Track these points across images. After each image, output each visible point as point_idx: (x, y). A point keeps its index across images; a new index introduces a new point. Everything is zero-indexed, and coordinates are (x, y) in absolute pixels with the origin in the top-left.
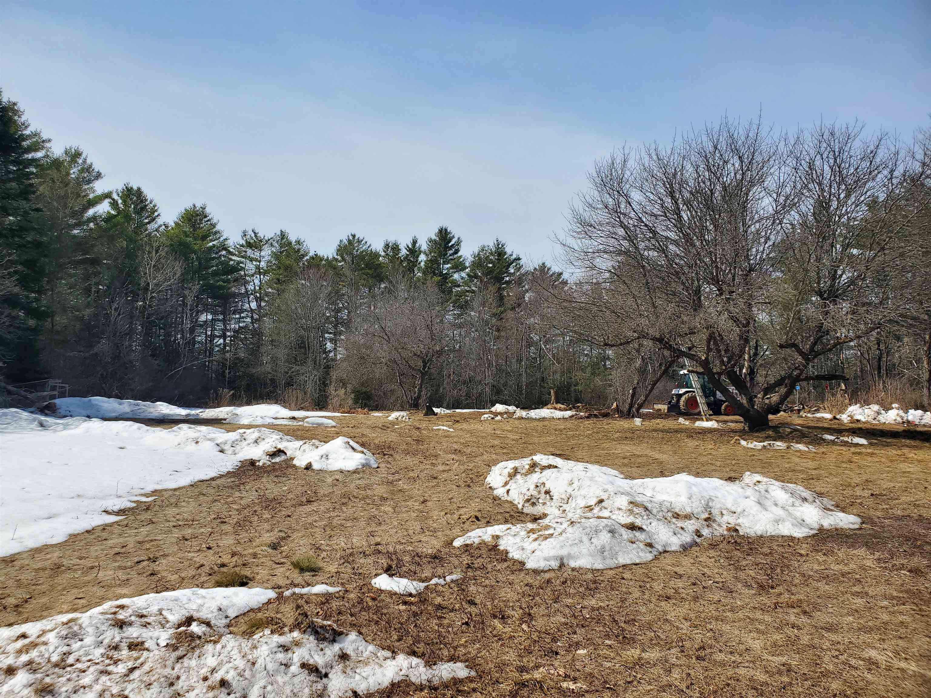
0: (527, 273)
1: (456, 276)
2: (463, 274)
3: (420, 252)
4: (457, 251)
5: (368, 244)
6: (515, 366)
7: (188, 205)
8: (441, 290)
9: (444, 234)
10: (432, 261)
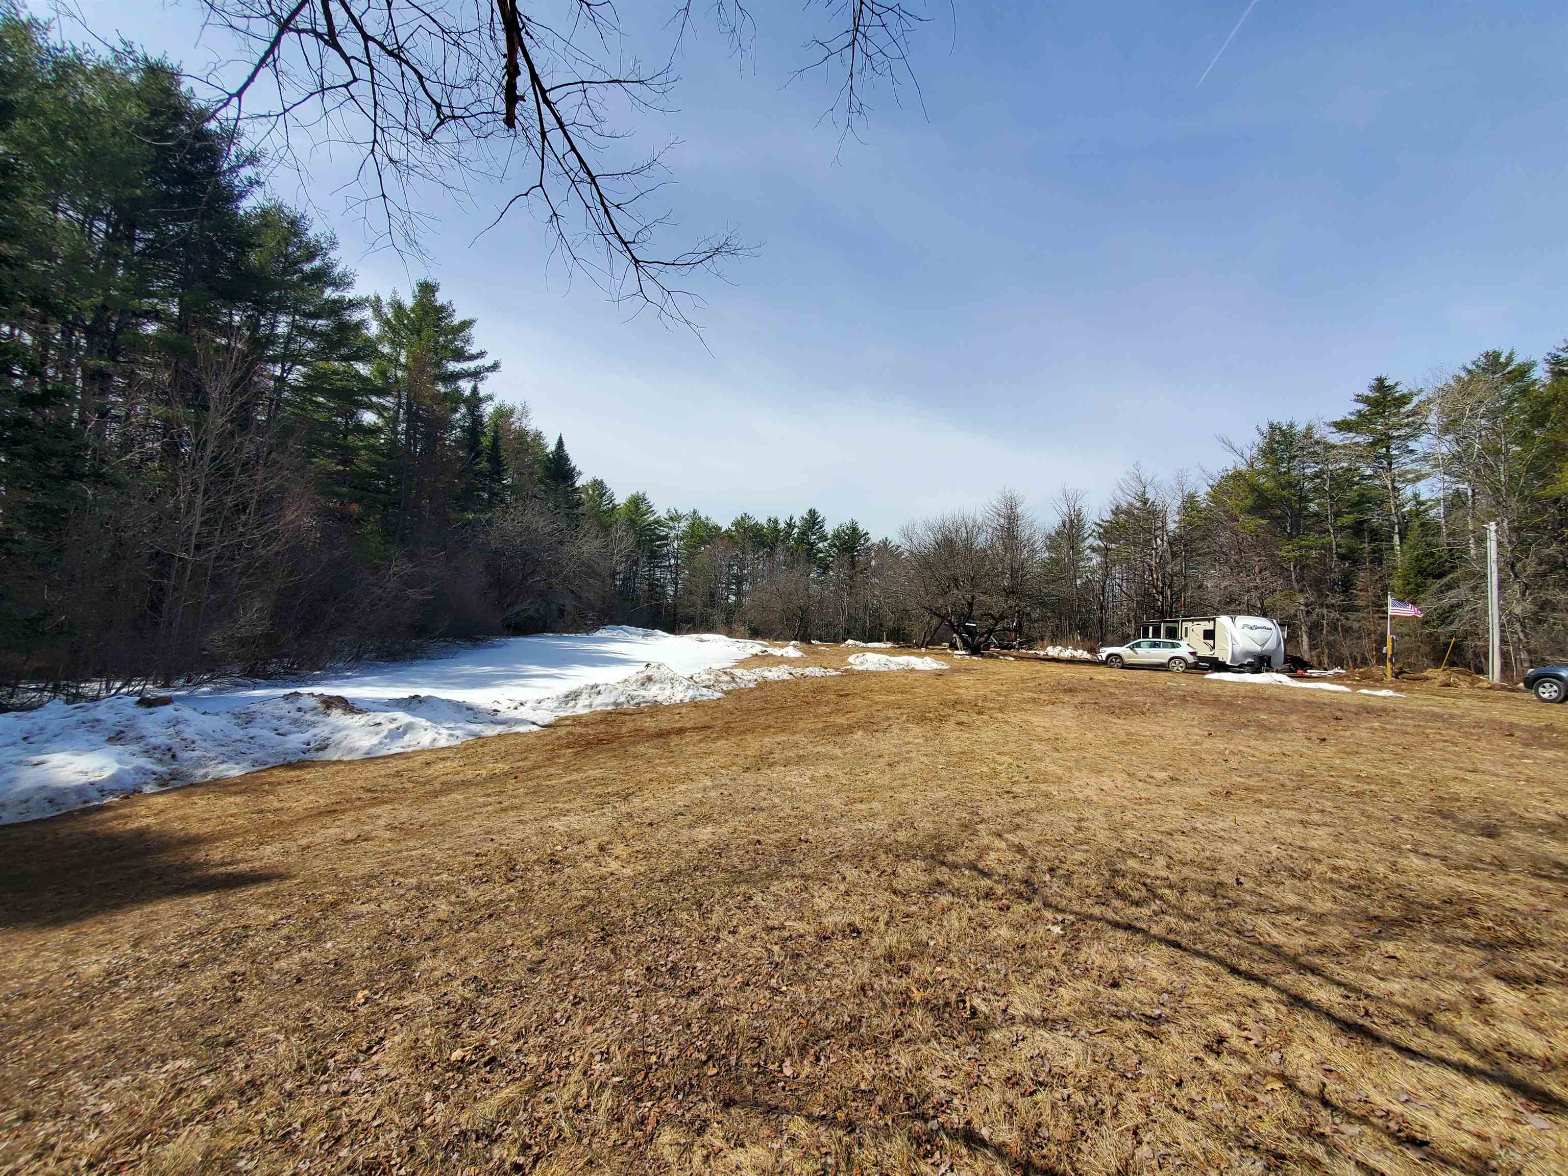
0: (873, 545)
1: (820, 545)
2: (825, 544)
3: (795, 526)
4: (822, 526)
5: (756, 520)
6: (861, 615)
7: (634, 493)
8: (808, 555)
9: (813, 514)
10: (803, 533)
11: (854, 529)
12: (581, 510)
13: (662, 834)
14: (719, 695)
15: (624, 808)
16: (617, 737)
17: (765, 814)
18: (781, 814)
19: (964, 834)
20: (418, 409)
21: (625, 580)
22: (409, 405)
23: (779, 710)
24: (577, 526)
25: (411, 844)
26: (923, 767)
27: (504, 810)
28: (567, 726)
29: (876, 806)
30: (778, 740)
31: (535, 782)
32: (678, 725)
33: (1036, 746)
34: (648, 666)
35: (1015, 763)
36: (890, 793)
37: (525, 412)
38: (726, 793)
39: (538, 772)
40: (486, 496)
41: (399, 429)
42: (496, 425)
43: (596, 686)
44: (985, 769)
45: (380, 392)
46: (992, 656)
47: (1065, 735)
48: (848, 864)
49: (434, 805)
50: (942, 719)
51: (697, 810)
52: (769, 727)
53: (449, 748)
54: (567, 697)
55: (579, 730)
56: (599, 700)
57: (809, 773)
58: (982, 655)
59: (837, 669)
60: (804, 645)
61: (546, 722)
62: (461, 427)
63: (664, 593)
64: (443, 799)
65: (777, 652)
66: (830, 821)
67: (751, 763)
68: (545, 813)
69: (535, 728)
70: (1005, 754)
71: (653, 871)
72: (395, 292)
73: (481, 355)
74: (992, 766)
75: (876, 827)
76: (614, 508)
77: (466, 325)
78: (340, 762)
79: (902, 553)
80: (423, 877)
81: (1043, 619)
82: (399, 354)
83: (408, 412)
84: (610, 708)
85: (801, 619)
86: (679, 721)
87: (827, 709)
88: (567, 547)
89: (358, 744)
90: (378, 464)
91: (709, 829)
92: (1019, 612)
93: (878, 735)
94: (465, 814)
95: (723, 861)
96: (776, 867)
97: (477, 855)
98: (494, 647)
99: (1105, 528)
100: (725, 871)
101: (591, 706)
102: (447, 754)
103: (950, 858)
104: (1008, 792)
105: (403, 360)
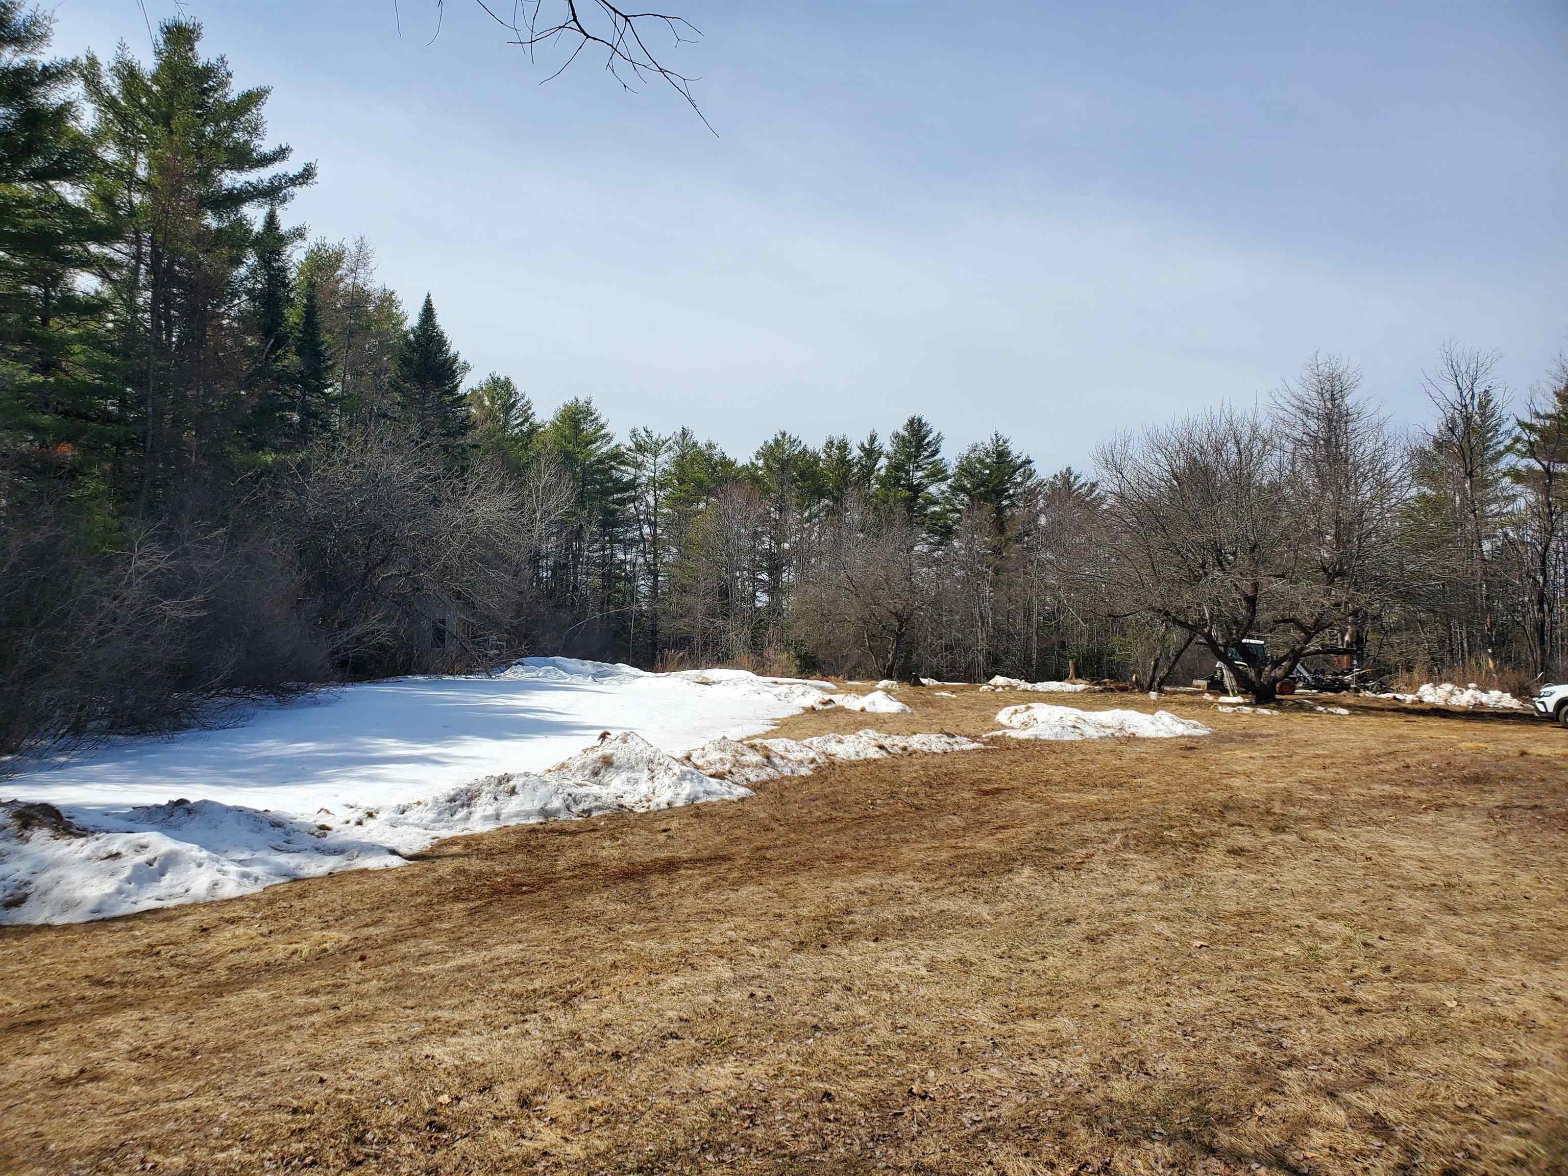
0: (1041, 484)
1: (932, 489)
2: (944, 487)
3: (880, 454)
4: (936, 452)
5: (803, 444)
6: (1020, 625)
7: (569, 400)
8: (910, 509)
9: (917, 428)
10: (897, 467)
11: (1002, 455)
12: (472, 437)
13: (638, 1075)
14: (741, 791)
15: (564, 1022)
16: (547, 880)
17: (838, 1040)
18: (871, 1040)
19: (1254, 1090)
20: (171, 264)
21: (559, 568)
22: (156, 256)
23: (860, 822)
24: (464, 469)
25: (175, 1087)
26: (1160, 943)
27: (343, 1021)
28: (454, 856)
29: (1065, 1024)
30: (860, 884)
31: (397, 968)
32: (665, 854)
33: (1403, 901)
34: (604, 736)
35: (1359, 937)
36: (1092, 999)
37: (362, 258)
38: (760, 993)
39: (402, 948)
40: (296, 418)
41: (140, 301)
42: (312, 285)
43: (507, 778)
44: (1293, 950)
45: (104, 235)
46: (1300, 707)
47: (1468, 877)
48: (1010, 1147)
49: (217, 1012)
50: (1198, 843)
51: (704, 1029)
52: (843, 857)
53: (241, 899)
54: (452, 800)
55: (475, 865)
56: (512, 806)
57: (925, 955)
58: (1280, 705)
59: (974, 738)
60: (906, 687)
61: (416, 849)
62: (249, 292)
63: (633, 593)
64: (234, 1000)
65: (853, 703)
66: (970, 1055)
67: (808, 934)
68: (418, 1029)
69: (395, 862)
70: (1336, 917)
71: (622, 1149)
72: (122, 46)
73: (281, 154)
74: (1308, 943)
75: (1065, 1070)
76: (533, 430)
77: (252, 99)
78: (48, 927)
79: (1103, 499)
80: (197, 1154)
81: (1409, 625)
82: (134, 162)
83: (153, 269)
84: (533, 821)
85: (899, 637)
86: (665, 845)
87: (957, 821)
88: (446, 510)
89: (78, 894)
90: (104, 369)
91: (730, 1067)
92: (1355, 613)
93: (1064, 876)
94: (272, 1029)
95: (759, 1132)
96: (864, 1147)
97: (295, 1111)
98: (317, 703)
99: (1542, 432)
100: (763, 1152)
101: (497, 817)
102: (239, 910)
103: (1224, 1138)
104: (1346, 1001)
105: (141, 172)
